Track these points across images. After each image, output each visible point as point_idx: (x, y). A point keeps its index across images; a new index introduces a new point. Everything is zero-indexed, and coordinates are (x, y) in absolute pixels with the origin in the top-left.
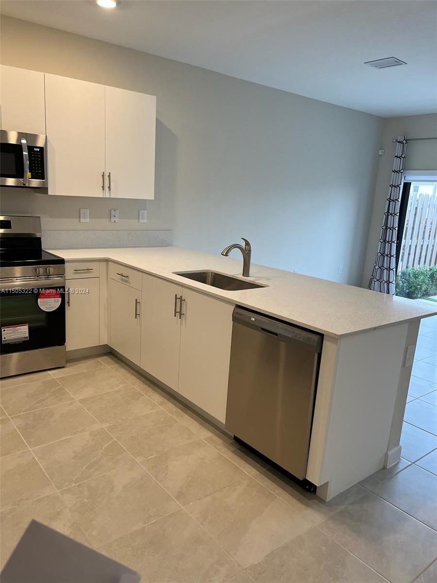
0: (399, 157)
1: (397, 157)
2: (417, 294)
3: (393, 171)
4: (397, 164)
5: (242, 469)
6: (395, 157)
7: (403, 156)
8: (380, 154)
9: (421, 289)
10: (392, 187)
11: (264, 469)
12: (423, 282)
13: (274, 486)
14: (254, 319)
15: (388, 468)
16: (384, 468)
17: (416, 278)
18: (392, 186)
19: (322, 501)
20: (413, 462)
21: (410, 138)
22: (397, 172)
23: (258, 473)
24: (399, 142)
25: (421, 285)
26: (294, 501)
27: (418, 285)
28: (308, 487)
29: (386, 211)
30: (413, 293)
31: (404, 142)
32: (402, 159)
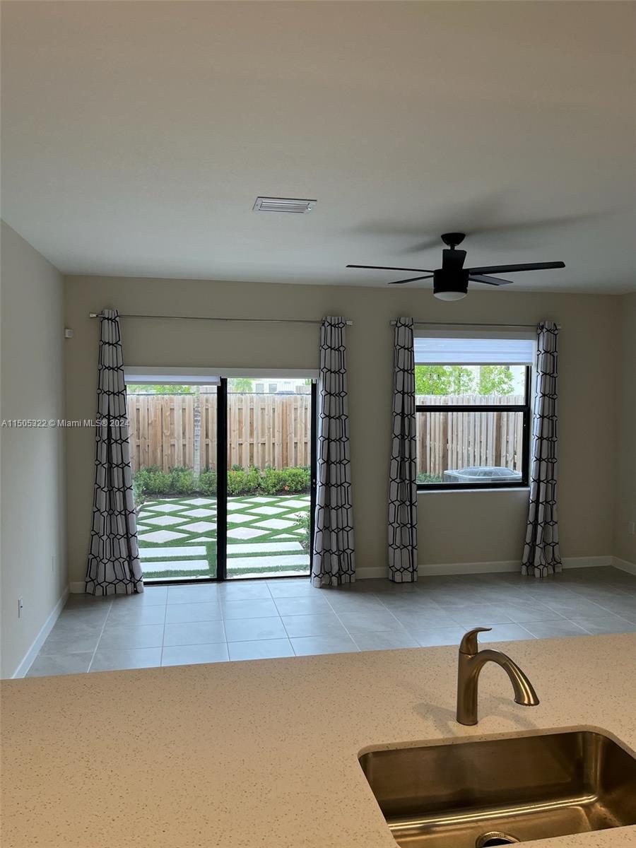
18: (109, 393)
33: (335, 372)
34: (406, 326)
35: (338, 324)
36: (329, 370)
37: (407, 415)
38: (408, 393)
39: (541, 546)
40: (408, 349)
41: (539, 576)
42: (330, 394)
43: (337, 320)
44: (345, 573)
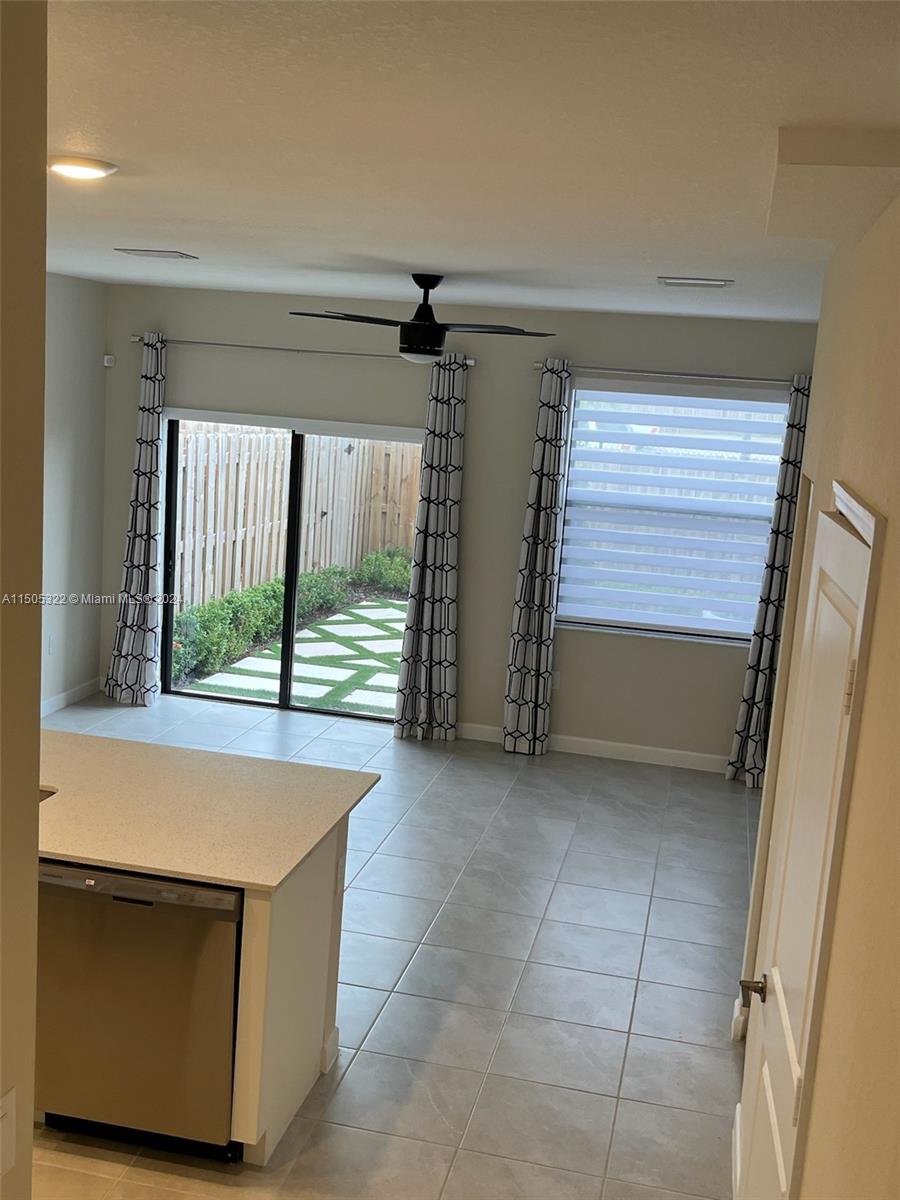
0: (150, 378)
1: (146, 377)
2: (212, 664)
3: (141, 409)
4: (147, 393)
5: (95, 1174)
6: (143, 377)
7: (159, 377)
8: (106, 364)
9: (219, 652)
10: (141, 444)
11: (135, 1158)
12: (222, 636)
13: (169, 1178)
14: (93, 882)
15: (327, 1072)
16: (322, 1075)
17: (205, 628)
18: (141, 441)
19: (258, 1168)
20: (356, 1047)
21: (170, 338)
22: (148, 410)
23: (128, 1168)
24: (147, 345)
25: (218, 644)
26: (214, 1187)
27: (212, 644)
28: (229, 1155)
29: (133, 498)
30: (203, 663)
31: (159, 345)
32: (157, 382)
33: (441, 436)
34: (554, 372)
35: (450, 364)
36: (431, 432)
37: (545, 509)
38: (548, 475)
39: (757, 738)
40: (553, 407)
41: (751, 786)
42: (431, 466)
43: (448, 358)
44: (440, 725)
